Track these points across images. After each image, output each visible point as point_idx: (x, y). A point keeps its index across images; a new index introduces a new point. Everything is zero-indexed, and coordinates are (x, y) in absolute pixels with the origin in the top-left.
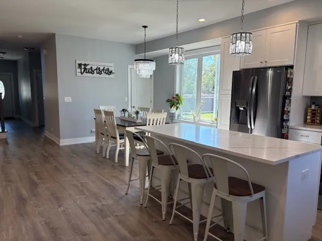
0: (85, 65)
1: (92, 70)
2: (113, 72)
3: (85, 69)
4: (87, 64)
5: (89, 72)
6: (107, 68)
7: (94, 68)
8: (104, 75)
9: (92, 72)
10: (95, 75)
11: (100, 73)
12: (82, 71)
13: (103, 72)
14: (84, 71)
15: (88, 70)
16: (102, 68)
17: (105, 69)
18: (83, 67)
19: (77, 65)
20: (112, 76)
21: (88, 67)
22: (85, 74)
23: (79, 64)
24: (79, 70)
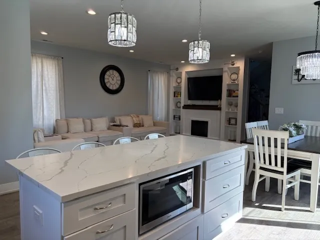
12: (300, 78)
14: (302, 77)
19: (294, 71)
22: (303, 81)
23: (296, 70)
24: (295, 77)
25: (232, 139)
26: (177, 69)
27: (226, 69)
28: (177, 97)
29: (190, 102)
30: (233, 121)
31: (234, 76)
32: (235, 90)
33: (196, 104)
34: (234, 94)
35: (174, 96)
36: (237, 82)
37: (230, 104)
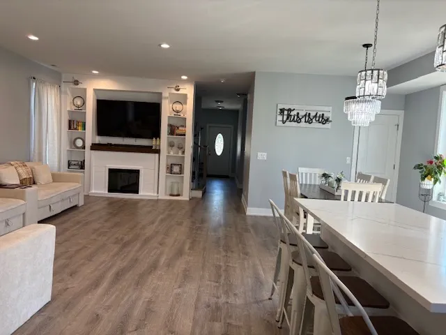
0: (290, 110)
1: (298, 117)
2: (330, 119)
3: (289, 116)
4: (292, 109)
5: (293, 120)
6: (321, 113)
7: (302, 113)
8: (315, 125)
9: (299, 121)
10: (303, 124)
11: (310, 122)
12: (285, 119)
13: (314, 120)
14: (287, 119)
15: (292, 117)
16: (313, 114)
17: (318, 115)
18: (286, 113)
19: (279, 111)
20: (328, 125)
21: (292, 113)
22: (288, 123)
23: (281, 110)
24: (280, 118)
25: (176, 193)
26: (76, 83)
27: (166, 94)
28: (76, 129)
29: (99, 140)
30: (176, 169)
31: (178, 107)
32: (178, 125)
33: (113, 143)
34: (177, 132)
35: (70, 128)
36: (182, 116)
37: (171, 145)
